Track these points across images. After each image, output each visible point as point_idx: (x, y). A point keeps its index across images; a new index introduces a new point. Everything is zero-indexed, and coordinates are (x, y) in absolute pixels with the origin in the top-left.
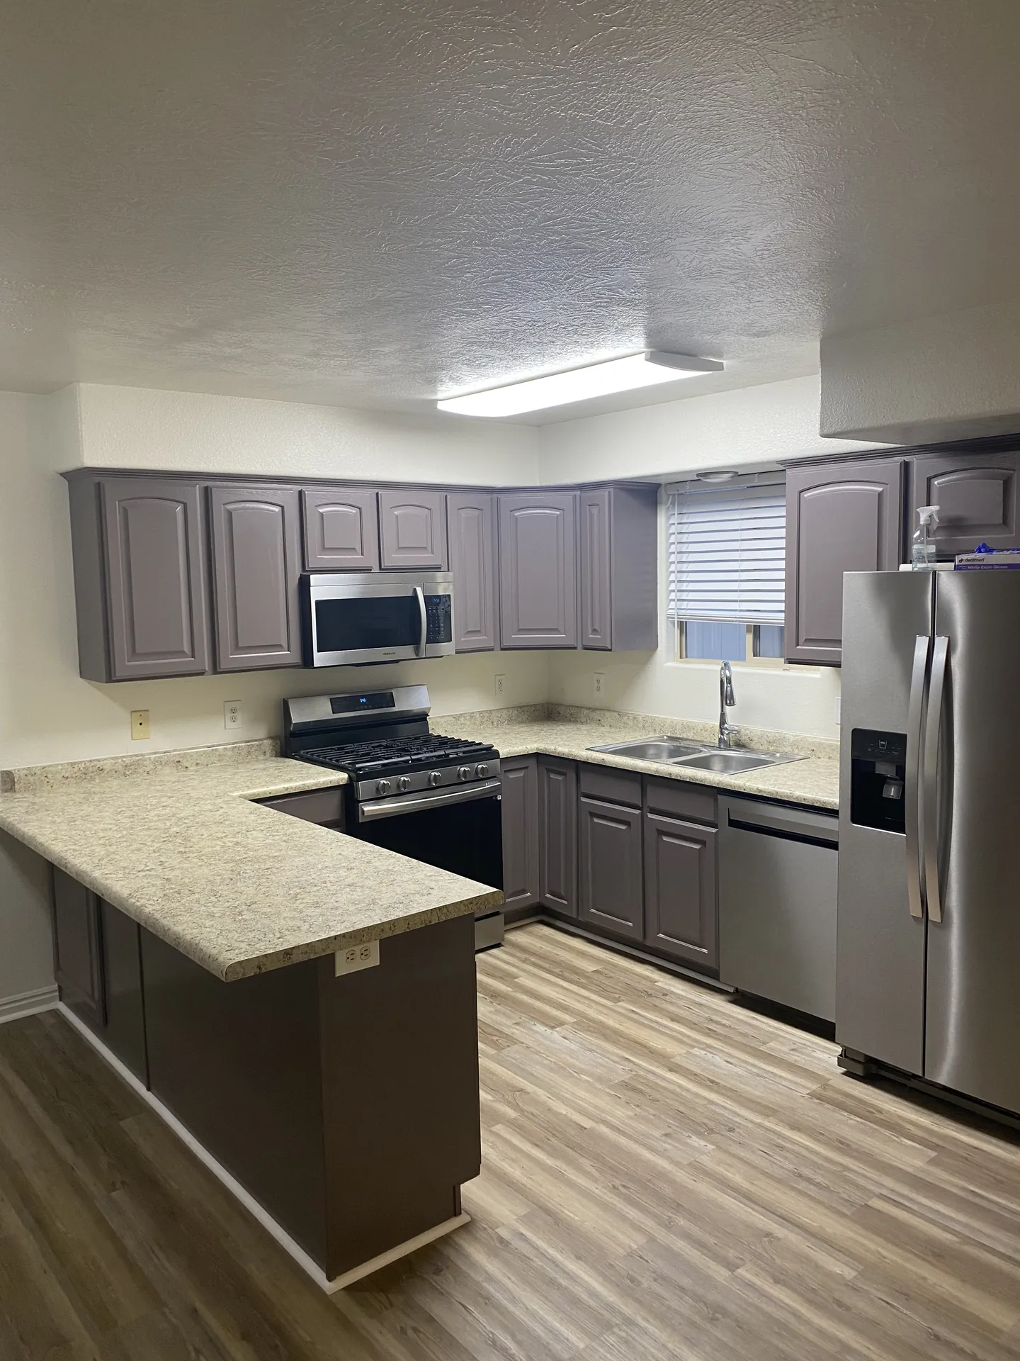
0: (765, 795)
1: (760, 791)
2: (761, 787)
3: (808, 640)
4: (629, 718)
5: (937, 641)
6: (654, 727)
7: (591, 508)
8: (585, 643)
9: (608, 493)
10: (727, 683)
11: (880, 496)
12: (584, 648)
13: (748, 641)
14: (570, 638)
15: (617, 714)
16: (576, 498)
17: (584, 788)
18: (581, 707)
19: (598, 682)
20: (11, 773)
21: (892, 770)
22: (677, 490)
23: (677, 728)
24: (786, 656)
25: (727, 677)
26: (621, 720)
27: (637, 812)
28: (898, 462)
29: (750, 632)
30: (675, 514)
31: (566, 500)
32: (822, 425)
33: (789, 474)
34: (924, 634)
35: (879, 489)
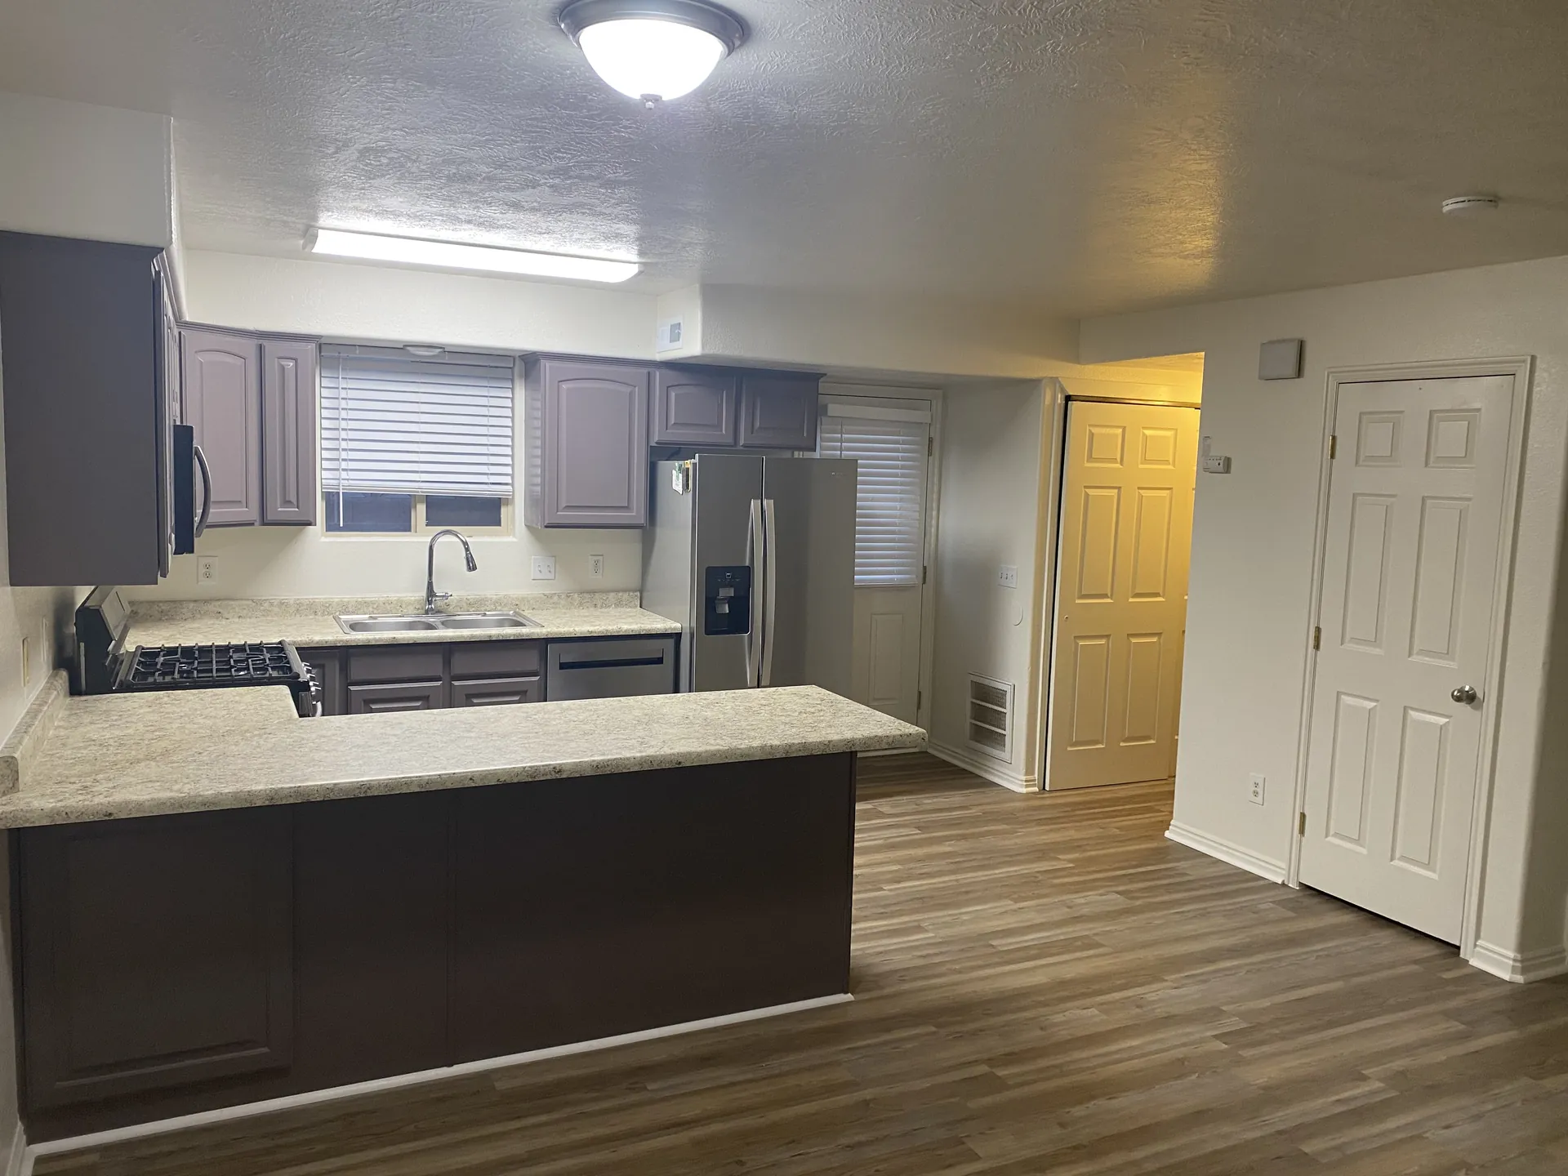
0: (595, 635)
1: (590, 633)
2: (591, 629)
3: (568, 507)
4: (272, 604)
5: (765, 502)
6: (314, 609)
7: (284, 362)
8: (270, 517)
9: (312, 347)
10: (467, 550)
11: (631, 394)
12: (264, 524)
13: (420, 512)
14: (253, 513)
15: (250, 602)
16: (260, 347)
17: (355, 675)
18: (181, 601)
19: (207, 567)
20: (13, 757)
21: (731, 592)
22: (339, 353)
23: (350, 606)
24: (547, 522)
25: (465, 544)
26: (258, 607)
27: (439, 683)
28: (645, 371)
29: (422, 502)
30: (338, 378)
31: (249, 347)
32: (703, 347)
33: (546, 365)
34: (757, 499)
35: (629, 389)
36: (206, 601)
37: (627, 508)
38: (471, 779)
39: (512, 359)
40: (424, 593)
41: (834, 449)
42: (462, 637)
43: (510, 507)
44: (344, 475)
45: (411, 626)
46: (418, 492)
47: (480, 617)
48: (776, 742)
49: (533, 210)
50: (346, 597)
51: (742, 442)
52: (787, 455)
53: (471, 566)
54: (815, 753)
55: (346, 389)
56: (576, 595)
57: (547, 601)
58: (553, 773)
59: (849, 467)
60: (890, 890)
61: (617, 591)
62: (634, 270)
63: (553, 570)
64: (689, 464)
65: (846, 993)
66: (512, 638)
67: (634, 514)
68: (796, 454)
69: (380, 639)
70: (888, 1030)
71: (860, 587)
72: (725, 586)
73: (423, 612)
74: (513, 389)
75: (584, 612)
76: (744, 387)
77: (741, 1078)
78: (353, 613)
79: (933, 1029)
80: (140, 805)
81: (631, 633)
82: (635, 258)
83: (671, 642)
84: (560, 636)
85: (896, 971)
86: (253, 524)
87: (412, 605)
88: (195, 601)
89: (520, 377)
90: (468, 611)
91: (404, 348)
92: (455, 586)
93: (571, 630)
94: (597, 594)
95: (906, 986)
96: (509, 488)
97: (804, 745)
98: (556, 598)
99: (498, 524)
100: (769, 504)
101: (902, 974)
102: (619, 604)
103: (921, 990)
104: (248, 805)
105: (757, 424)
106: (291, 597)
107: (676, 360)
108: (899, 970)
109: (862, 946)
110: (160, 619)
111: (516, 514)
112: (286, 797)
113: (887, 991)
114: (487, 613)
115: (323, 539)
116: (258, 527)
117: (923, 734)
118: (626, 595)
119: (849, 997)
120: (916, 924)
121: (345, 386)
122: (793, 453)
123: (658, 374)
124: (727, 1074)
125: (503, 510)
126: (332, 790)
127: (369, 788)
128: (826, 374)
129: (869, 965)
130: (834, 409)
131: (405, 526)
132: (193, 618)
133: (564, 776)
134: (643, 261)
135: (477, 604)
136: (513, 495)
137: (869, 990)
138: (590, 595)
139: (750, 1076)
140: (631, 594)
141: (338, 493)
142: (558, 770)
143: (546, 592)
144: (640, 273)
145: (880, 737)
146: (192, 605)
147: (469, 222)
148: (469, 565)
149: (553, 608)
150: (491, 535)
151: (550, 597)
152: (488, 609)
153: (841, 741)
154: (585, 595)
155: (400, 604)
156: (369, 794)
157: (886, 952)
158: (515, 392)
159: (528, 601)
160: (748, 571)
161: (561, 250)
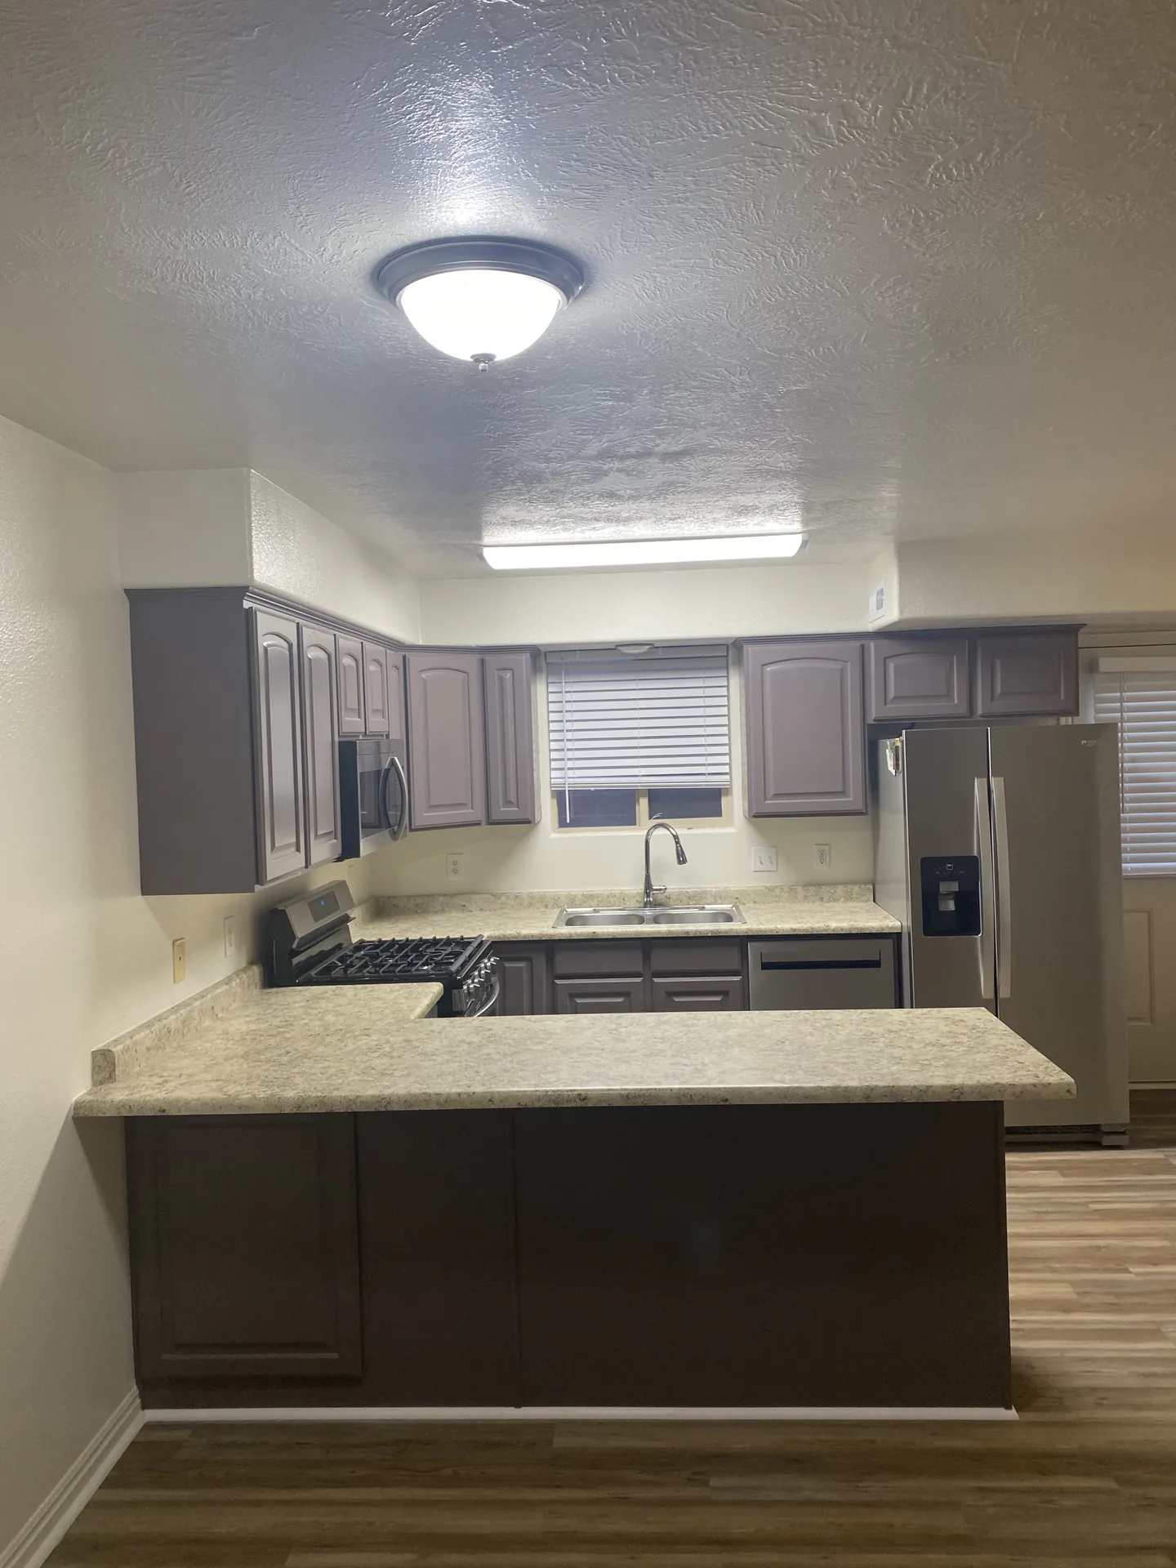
0: (799, 933)
1: (795, 930)
2: (795, 926)
3: (776, 796)
4: (508, 897)
5: (992, 780)
6: (541, 902)
7: (502, 673)
8: (494, 817)
9: (525, 658)
10: (677, 843)
11: (842, 672)
12: (490, 823)
13: (643, 805)
14: (477, 813)
15: (490, 896)
16: (482, 661)
17: (560, 968)
18: (433, 895)
19: (455, 863)
20: (109, 1051)
21: (955, 887)
22: (562, 659)
23: (577, 899)
24: (754, 811)
25: (676, 837)
26: (497, 901)
27: (639, 980)
28: (857, 644)
29: (644, 796)
30: (561, 683)
31: (471, 663)
32: (901, 611)
33: (749, 650)
34: (983, 777)
35: (838, 666)
36: (454, 895)
37: (843, 793)
38: (490, 1100)
39: (725, 647)
40: (641, 887)
41: (1113, 710)
42: (659, 932)
43: (729, 798)
44: (570, 773)
45: (625, 920)
46: (637, 786)
47: (696, 911)
48: (854, 1083)
49: (631, 498)
50: (575, 890)
51: (980, 711)
52: (1051, 722)
53: (681, 858)
54: (906, 1100)
55: (570, 692)
56: (800, 888)
57: (766, 896)
58: (578, 1100)
59: (1107, 732)
60: (1137, 1274)
61: (845, 883)
62: (798, 540)
63: (774, 862)
64: (898, 742)
65: (1008, 1407)
66: (709, 935)
67: (851, 799)
68: (1063, 721)
69: (581, 934)
70: (1046, 1472)
71: (1128, 879)
72: (944, 880)
73: (642, 904)
74: (728, 677)
75: (806, 906)
76: (979, 652)
77: (823, 1496)
78: (580, 906)
79: (1113, 1485)
80: (187, 1103)
81: (840, 932)
82: (797, 527)
83: (890, 942)
84: (760, 933)
85: (1093, 1389)
86: (479, 824)
87: (634, 897)
88: (445, 895)
89: (734, 664)
90: (689, 904)
91: (616, 648)
92: (670, 881)
93: (773, 927)
94: (823, 887)
95: (1101, 1414)
96: (728, 777)
97: (892, 1090)
98: (777, 891)
99: (719, 814)
100: (997, 783)
101: (1101, 1396)
102: (849, 897)
103: (1119, 1424)
104: (278, 1112)
105: (998, 690)
106: (525, 890)
107: (883, 628)
108: (1099, 1388)
109: (1066, 1346)
110: (416, 912)
111: (736, 804)
112: (312, 1106)
113: (1071, 1416)
114: (706, 906)
115: (554, 836)
116: (484, 828)
117: (1069, 1084)
118: (856, 889)
119: (1011, 1414)
120: (1153, 1327)
121: (568, 690)
122: (1059, 720)
123: (872, 644)
124: (809, 1487)
125: (724, 800)
126: (354, 1102)
127: (389, 1103)
128: (1085, 625)
129: (1064, 1374)
130: (1106, 664)
131: (630, 820)
132: (443, 911)
133: (590, 1105)
134: (810, 528)
135: (697, 898)
136: (731, 785)
137: (1045, 1409)
138: (816, 888)
139: (836, 1497)
140: (863, 886)
141: (565, 790)
142: (582, 1097)
143: (767, 885)
144: (804, 544)
145: (1003, 1085)
146: (441, 899)
147: (597, 520)
148: (678, 858)
149: (776, 901)
150: (712, 826)
151: (770, 889)
152: (708, 902)
153: (944, 1087)
154: (810, 888)
155: (623, 897)
156: (389, 1109)
157: (1093, 1360)
158: (730, 681)
159: (749, 895)
160: (973, 863)
161: (704, 533)
